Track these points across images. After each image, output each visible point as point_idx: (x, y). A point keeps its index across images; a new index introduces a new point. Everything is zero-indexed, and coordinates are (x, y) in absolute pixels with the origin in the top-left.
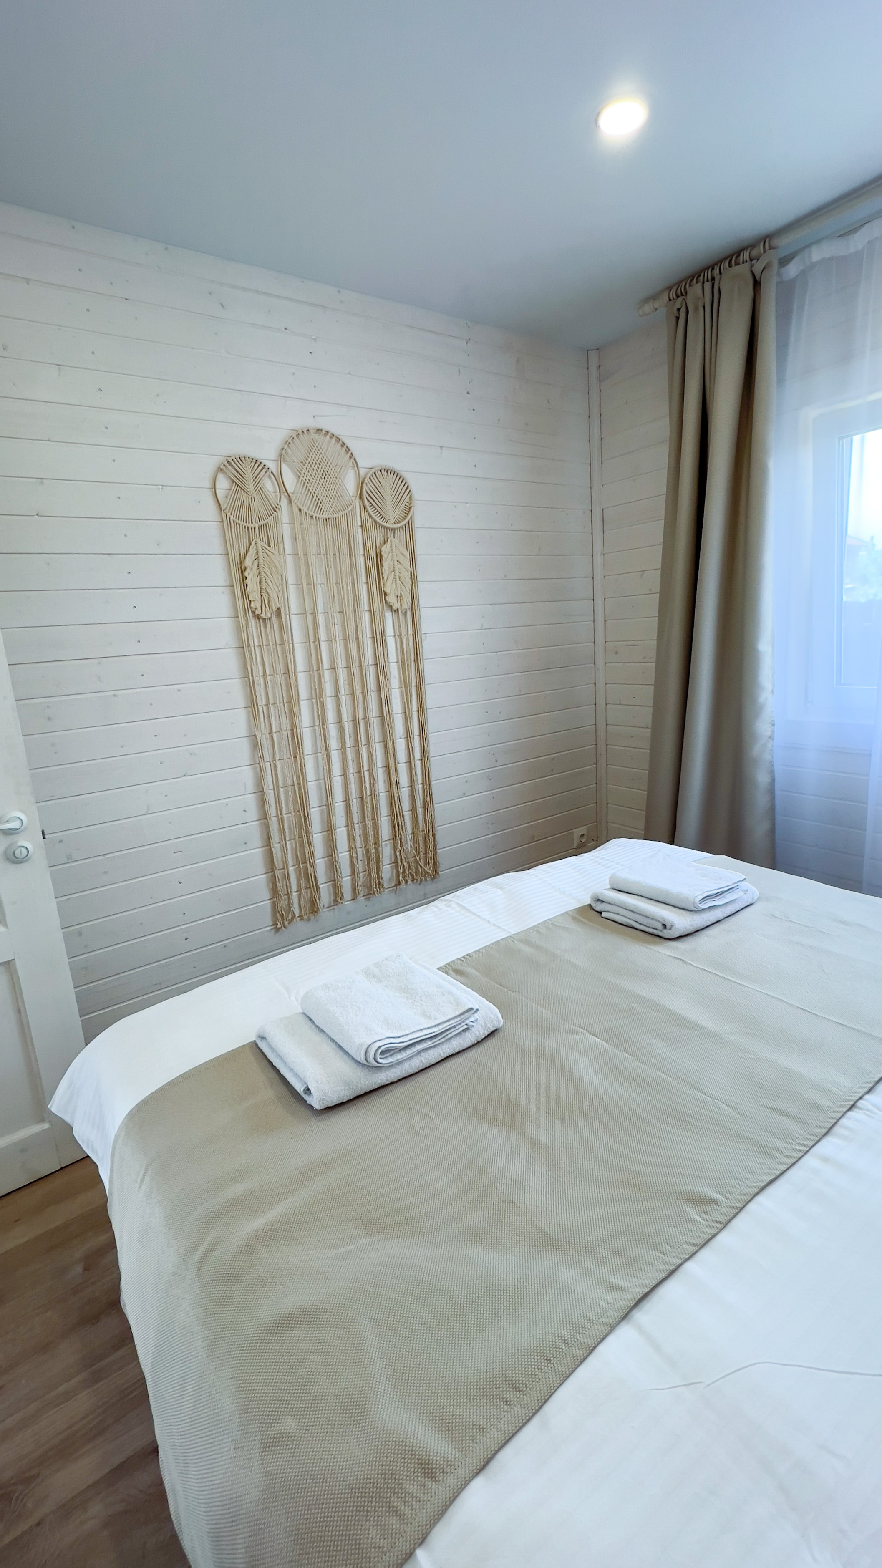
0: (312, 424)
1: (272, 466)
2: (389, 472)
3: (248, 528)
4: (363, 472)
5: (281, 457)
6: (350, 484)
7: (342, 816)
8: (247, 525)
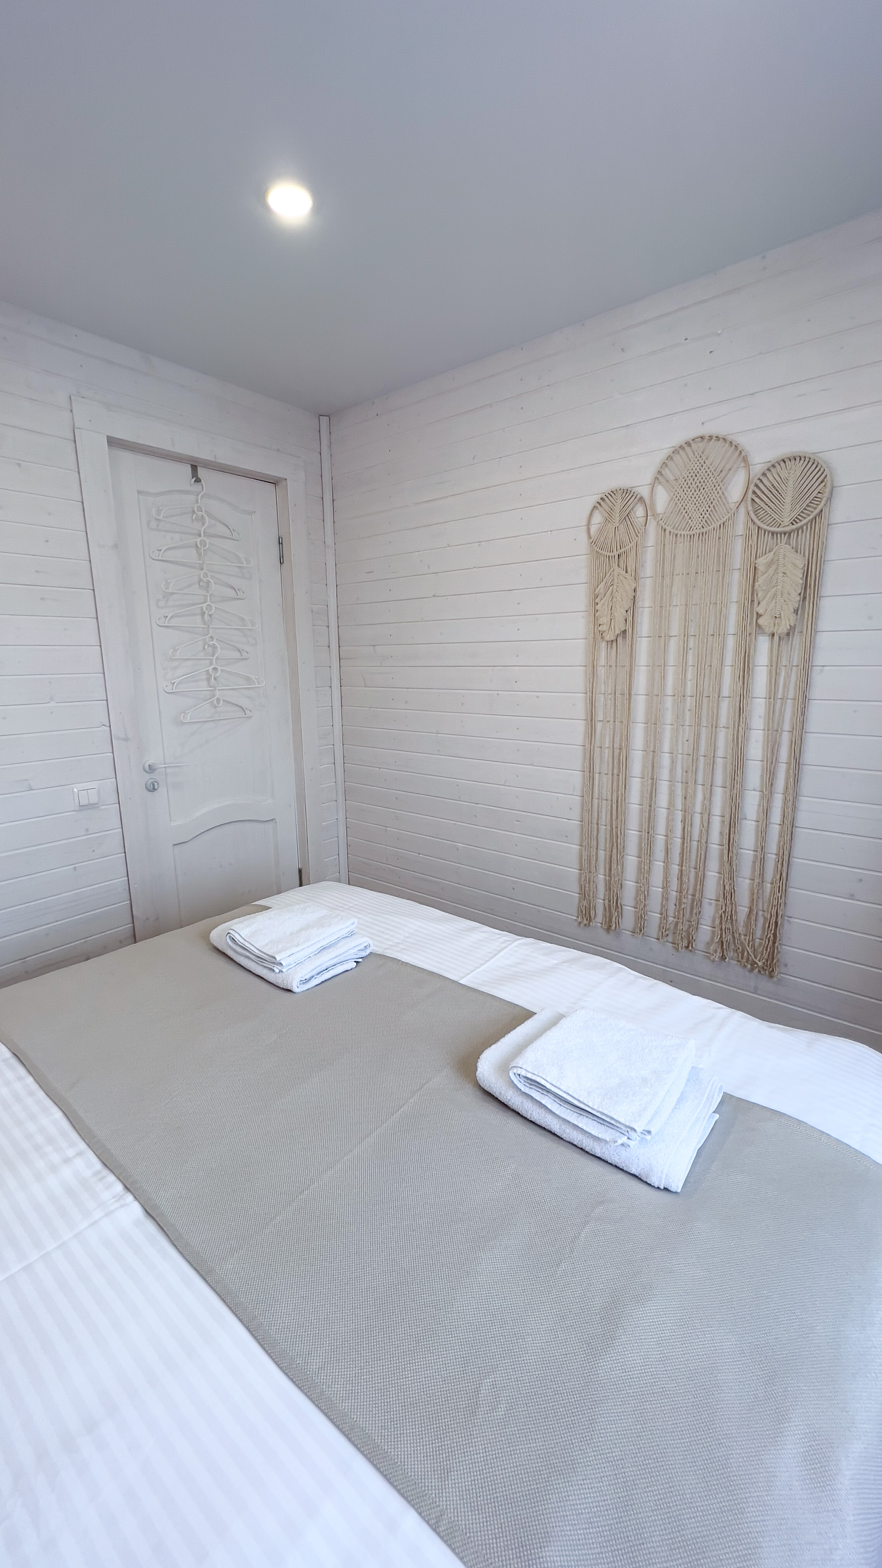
0: (700, 431)
1: (645, 492)
2: (798, 459)
3: (609, 556)
4: (757, 469)
5: (659, 477)
6: (735, 489)
7: (662, 851)
8: (609, 554)
